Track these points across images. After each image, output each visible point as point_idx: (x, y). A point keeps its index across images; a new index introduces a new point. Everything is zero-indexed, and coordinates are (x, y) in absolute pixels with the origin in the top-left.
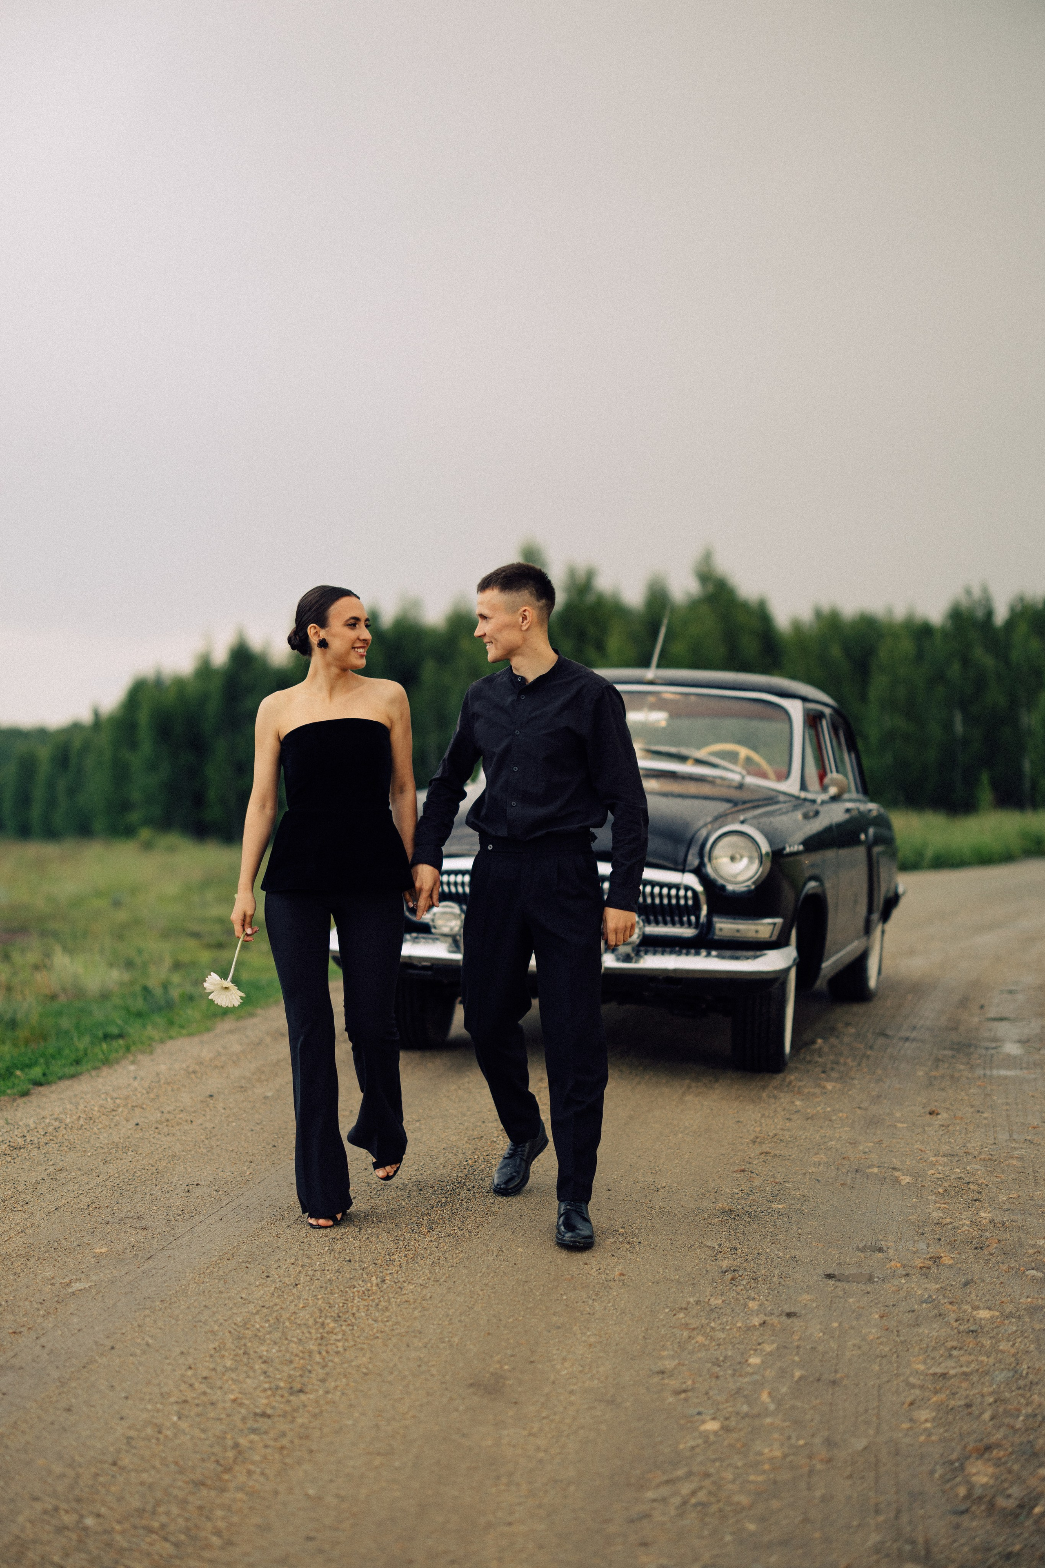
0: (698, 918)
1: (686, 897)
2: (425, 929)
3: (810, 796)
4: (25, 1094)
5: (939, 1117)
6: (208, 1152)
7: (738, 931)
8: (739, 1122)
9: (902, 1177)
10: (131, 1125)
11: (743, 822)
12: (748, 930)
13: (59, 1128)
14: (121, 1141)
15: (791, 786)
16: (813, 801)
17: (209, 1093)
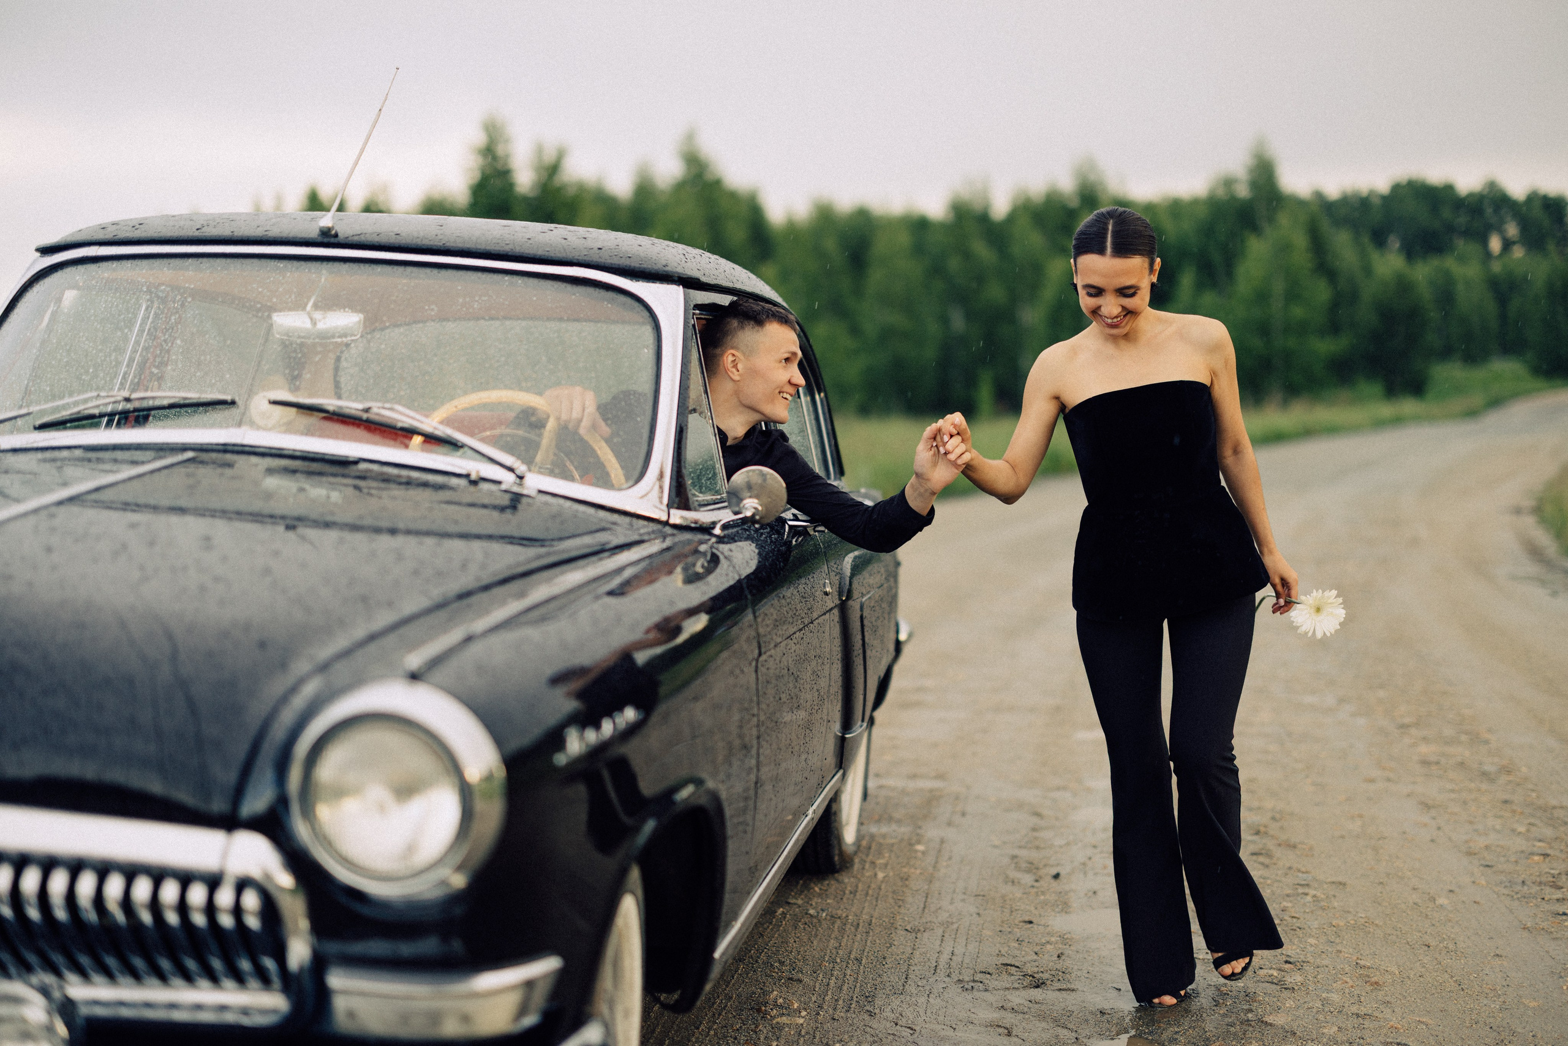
0: (282, 965)
1: (237, 911)
3: (693, 518)
15: (648, 495)
16: (706, 529)
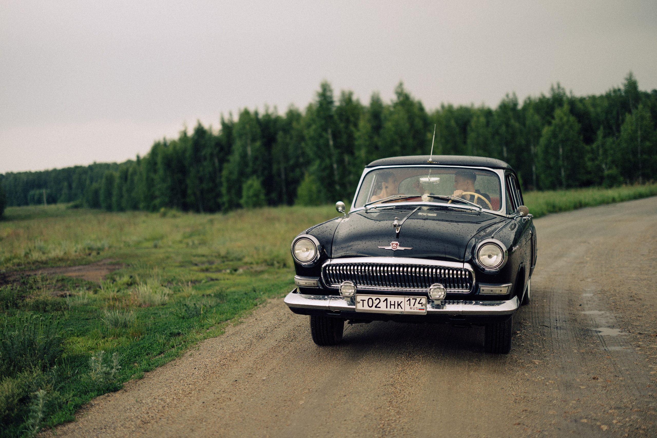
0: (471, 284)
1: (465, 274)
2: (336, 293)
3: (510, 216)
4: (141, 378)
5: (599, 380)
6: (243, 420)
7: (492, 291)
8: (502, 388)
9: (603, 426)
10: (200, 403)
11: (493, 238)
12: (496, 290)
13: (165, 406)
14: (198, 415)
15: (502, 212)
16: (513, 218)
17: (234, 379)
